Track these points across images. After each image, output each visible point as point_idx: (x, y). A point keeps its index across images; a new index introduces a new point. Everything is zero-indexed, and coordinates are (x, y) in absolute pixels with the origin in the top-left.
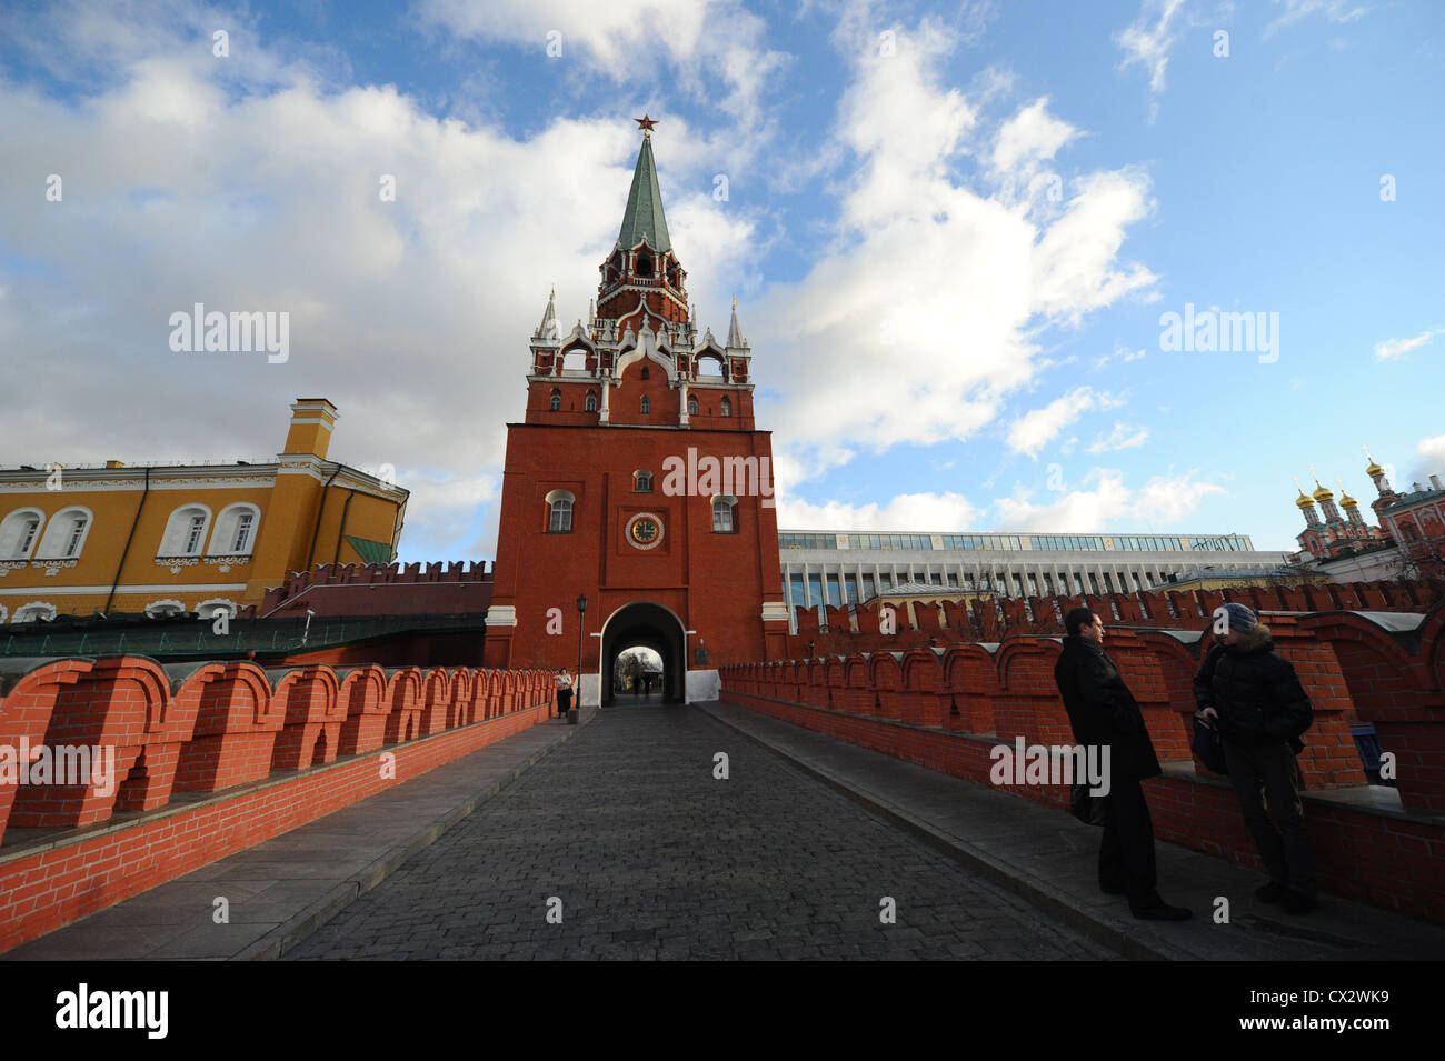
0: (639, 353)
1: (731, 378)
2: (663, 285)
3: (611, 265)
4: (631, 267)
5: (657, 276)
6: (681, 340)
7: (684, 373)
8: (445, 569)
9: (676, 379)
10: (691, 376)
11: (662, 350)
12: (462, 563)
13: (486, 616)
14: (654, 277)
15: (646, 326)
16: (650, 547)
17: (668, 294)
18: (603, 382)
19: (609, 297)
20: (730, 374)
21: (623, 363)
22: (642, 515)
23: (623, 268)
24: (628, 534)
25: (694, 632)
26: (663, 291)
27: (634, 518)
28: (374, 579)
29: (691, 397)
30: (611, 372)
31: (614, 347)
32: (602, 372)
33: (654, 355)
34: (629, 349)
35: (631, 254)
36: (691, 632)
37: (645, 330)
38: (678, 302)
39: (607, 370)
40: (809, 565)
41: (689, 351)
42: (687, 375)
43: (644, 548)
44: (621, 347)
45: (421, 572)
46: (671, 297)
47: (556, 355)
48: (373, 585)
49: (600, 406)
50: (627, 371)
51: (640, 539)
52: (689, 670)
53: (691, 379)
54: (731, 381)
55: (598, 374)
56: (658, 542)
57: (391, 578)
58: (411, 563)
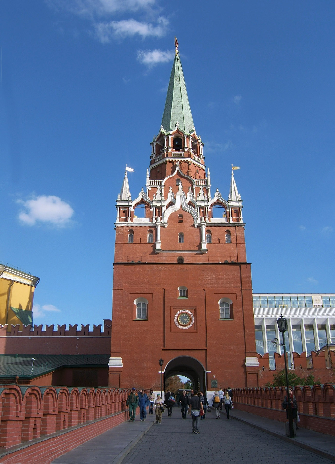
0: (177, 206)
1: (231, 219)
2: (189, 156)
3: (158, 142)
4: (170, 145)
5: (186, 150)
6: (201, 197)
7: (203, 218)
8: (67, 329)
9: (199, 221)
10: (207, 219)
11: (190, 204)
12: (77, 325)
13: (109, 362)
14: (184, 151)
15: (180, 190)
16: (187, 327)
17: (193, 161)
18: (157, 226)
19: (157, 164)
20: (231, 217)
21: (168, 212)
22: (182, 311)
23: (166, 146)
24: (176, 321)
25: (210, 372)
26: (190, 160)
27: (179, 312)
28: (30, 333)
29: (208, 231)
30: (161, 219)
31: (163, 204)
32: (156, 219)
33: (186, 207)
34: (172, 204)
35: (170, 137)
36: (208, 372)
37: (180, 192)
38: (198, 164)
39: (159, 218)
40: (293, 319)
41: (206, 204)
42: (205, 219)
43: (184, 328)
44: (166, 203)
45: (54, 330)
46: (194, 162)
47: (130, 210)
48: (30, 337)
49: (156, 240)
50: (170, 218)
51: (181, 324)
52: (208, 390)
53: (207, 221)
54: (231, 222)
55: (154, 221)
56: (191, 325)
57: (39, 333)
58: (50, 325)
